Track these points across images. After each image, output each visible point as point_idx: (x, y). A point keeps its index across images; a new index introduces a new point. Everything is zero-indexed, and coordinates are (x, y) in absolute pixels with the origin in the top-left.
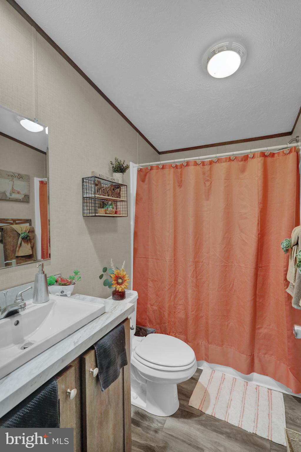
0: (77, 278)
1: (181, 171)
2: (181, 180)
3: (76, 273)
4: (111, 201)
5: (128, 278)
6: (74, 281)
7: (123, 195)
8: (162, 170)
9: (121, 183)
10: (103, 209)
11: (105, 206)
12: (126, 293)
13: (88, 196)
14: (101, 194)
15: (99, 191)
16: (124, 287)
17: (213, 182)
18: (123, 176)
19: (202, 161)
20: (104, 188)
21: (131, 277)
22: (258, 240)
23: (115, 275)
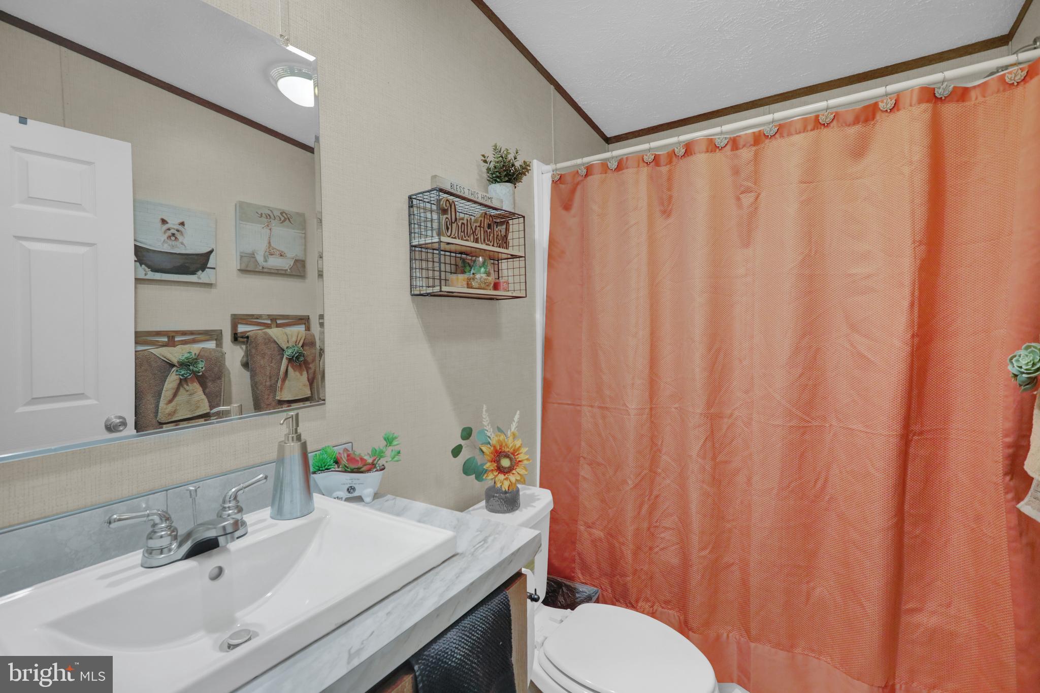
0: (389, 452)
1: (670, 170)
2: (670, 197)
3: (389, 441)
4: (482, 256)
5: (527, 457)
6: (382, 462)
7: (516, 242)
8: (615, 174)
9: (509, 210)
10: (461, 277)
11: (468, 268)
12: (521, 493)
13: (422, 241)
14: (456, 235)
15: (450, 227)
16: (516, 480)
17: (763, 195)
18: (514, 193)
19: (730, 138)
20: (465, 222)
21: (535, 452)
22: (912, 354)
23: (492, 448)
